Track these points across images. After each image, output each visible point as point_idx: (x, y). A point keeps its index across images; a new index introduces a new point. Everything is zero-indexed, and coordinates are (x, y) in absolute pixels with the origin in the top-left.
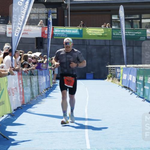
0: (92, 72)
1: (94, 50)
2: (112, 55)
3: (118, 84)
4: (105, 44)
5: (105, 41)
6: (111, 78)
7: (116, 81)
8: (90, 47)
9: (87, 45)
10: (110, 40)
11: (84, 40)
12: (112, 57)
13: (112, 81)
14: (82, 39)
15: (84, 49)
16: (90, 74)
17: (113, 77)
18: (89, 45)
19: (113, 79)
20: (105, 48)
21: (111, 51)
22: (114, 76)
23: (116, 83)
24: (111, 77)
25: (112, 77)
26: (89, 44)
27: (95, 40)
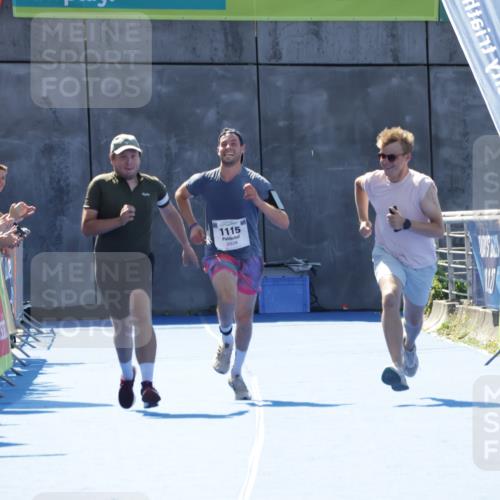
0: (301, 266)
1: (313, 103)
2: (444, 133)
3: (488, 346)
4: (395, 53)
5: (392, 27)
6: (436, 301)
7: (474, 321)
8: (279, 79)
9: (258, 64)
10: (427, 22)
11: (233, 30)
12: (446, 152)
13: (446, 329)
14: (222, 22)
15: (238, 96)
16: (288, 274)
17: (458, 298)
18: (276, 62)
19: (452, 310)
20: (395, 81)
21: (441, 106)
22: (461, 289)
23: (474, 342)
24: (438, 296)
25: (446, 296)
26: (277, 54)
27: (316, 28)
